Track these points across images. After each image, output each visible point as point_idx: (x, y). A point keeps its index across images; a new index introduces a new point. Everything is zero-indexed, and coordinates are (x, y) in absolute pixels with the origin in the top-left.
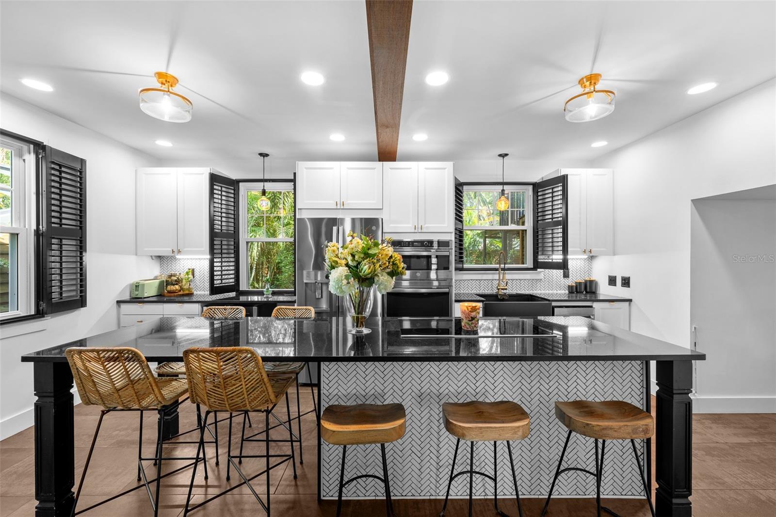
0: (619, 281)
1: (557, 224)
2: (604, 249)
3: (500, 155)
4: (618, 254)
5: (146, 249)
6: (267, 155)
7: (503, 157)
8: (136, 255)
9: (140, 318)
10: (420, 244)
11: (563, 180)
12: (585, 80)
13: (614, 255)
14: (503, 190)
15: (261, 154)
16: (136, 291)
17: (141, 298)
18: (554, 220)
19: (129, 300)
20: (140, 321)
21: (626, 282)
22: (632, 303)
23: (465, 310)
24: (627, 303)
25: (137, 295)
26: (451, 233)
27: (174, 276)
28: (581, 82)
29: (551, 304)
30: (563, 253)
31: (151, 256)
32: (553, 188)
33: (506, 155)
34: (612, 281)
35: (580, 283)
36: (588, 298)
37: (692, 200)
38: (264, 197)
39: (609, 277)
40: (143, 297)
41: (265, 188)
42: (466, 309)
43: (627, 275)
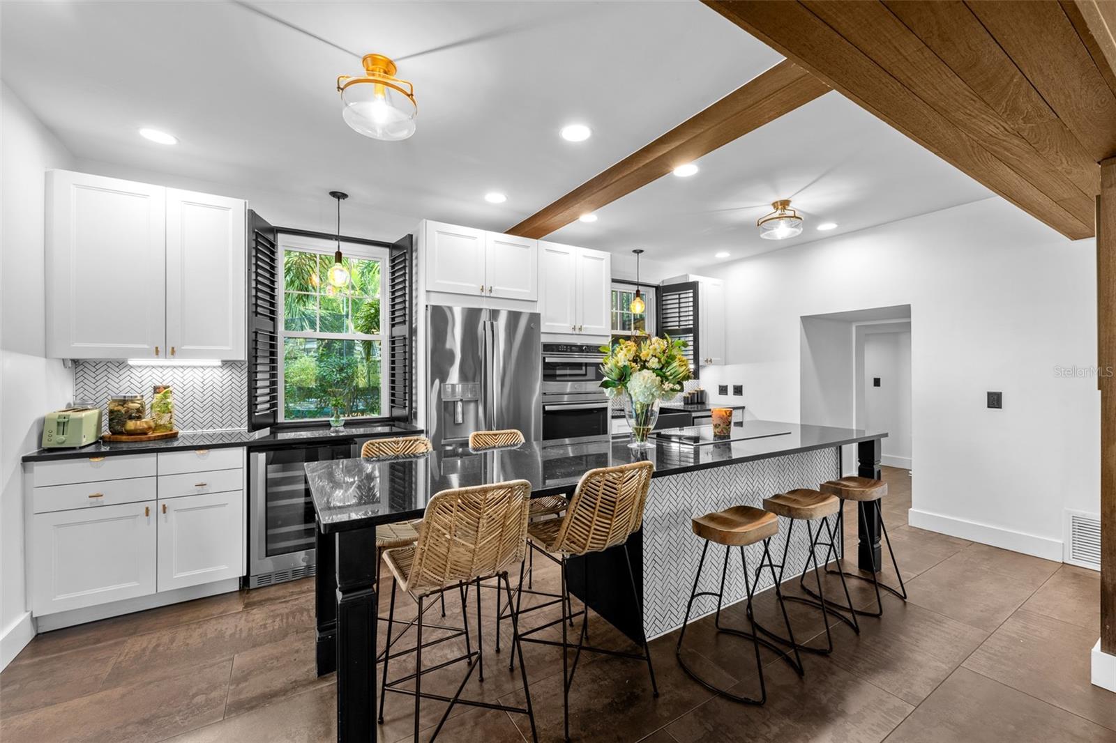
0: (731, 390)
1: (687, 331)
2: (719, 359)
3: (635, 251)
4: (729, 364)
5: (76, 345)
6: (344, 196)
7: (638, 253)
8: (46, 357)
9: (95, 489)
10: (577, 349)
11: (694, 286)
12: (779, 204)
13: (725, 364)
14: (638, 291)
15: (334, 194)
16: (58, 434)
17: (74, 448)
18: (681, 327)
19: (36, 455)
20: (95, 494)
21: (738, 390)
22: (745, 410)
23: (723, 416)
24: (741, 410)
25: (64, 442)
26: (608, 336)
27: (132, 400)
28: (775, 205)
29: (691, 415)
30: (694, 362)
31: (63, 360)
32: (679, 294)
33: (641, 251)
34: (723, 390)
35: (694, 394)
36: (699, 409)
37: (801, 317)
38: (339, 264)
39: (720, 386)
40: (77, 446)
41: (340, 251)
42: (725, 414)
43: (738, 384)
